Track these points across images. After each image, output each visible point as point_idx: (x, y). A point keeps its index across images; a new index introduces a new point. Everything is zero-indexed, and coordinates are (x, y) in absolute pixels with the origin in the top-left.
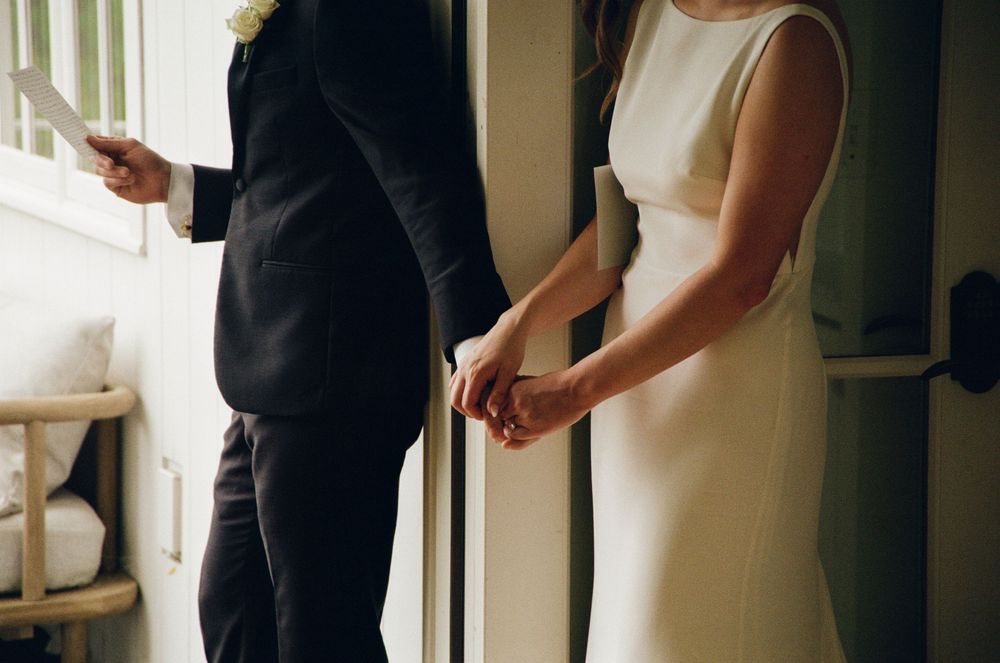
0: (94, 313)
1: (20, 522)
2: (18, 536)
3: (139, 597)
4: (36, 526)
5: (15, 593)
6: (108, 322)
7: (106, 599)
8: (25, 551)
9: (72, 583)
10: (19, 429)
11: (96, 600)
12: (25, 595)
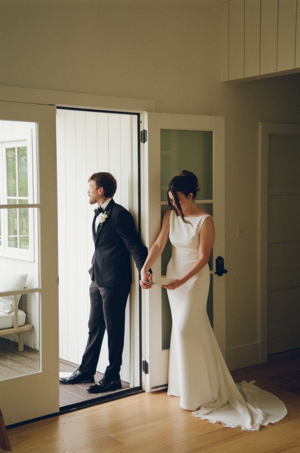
0: (24, 273)
1: (13, 314)
2: (13, 317)
3: (33, 327)
4: (16, 315)
5: (12, 327)
6: (27, 275)
7: (29, 328)
8: (14, 319)
9: (22, 325)
10: (13, 296)
11: (27, 328)
12: (14, 328)
